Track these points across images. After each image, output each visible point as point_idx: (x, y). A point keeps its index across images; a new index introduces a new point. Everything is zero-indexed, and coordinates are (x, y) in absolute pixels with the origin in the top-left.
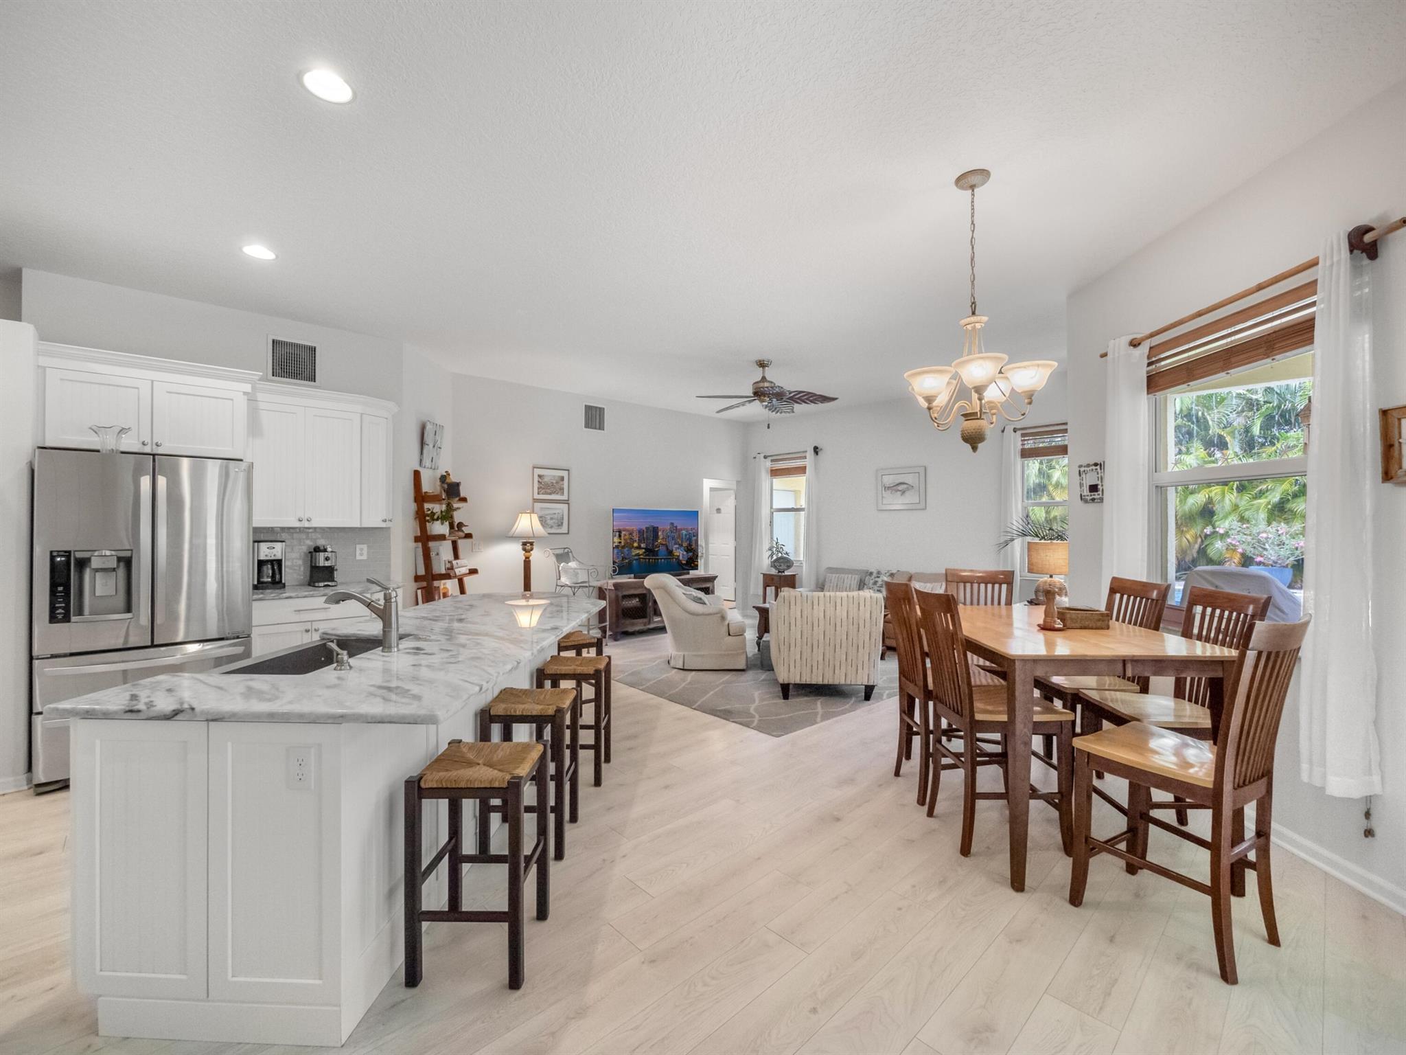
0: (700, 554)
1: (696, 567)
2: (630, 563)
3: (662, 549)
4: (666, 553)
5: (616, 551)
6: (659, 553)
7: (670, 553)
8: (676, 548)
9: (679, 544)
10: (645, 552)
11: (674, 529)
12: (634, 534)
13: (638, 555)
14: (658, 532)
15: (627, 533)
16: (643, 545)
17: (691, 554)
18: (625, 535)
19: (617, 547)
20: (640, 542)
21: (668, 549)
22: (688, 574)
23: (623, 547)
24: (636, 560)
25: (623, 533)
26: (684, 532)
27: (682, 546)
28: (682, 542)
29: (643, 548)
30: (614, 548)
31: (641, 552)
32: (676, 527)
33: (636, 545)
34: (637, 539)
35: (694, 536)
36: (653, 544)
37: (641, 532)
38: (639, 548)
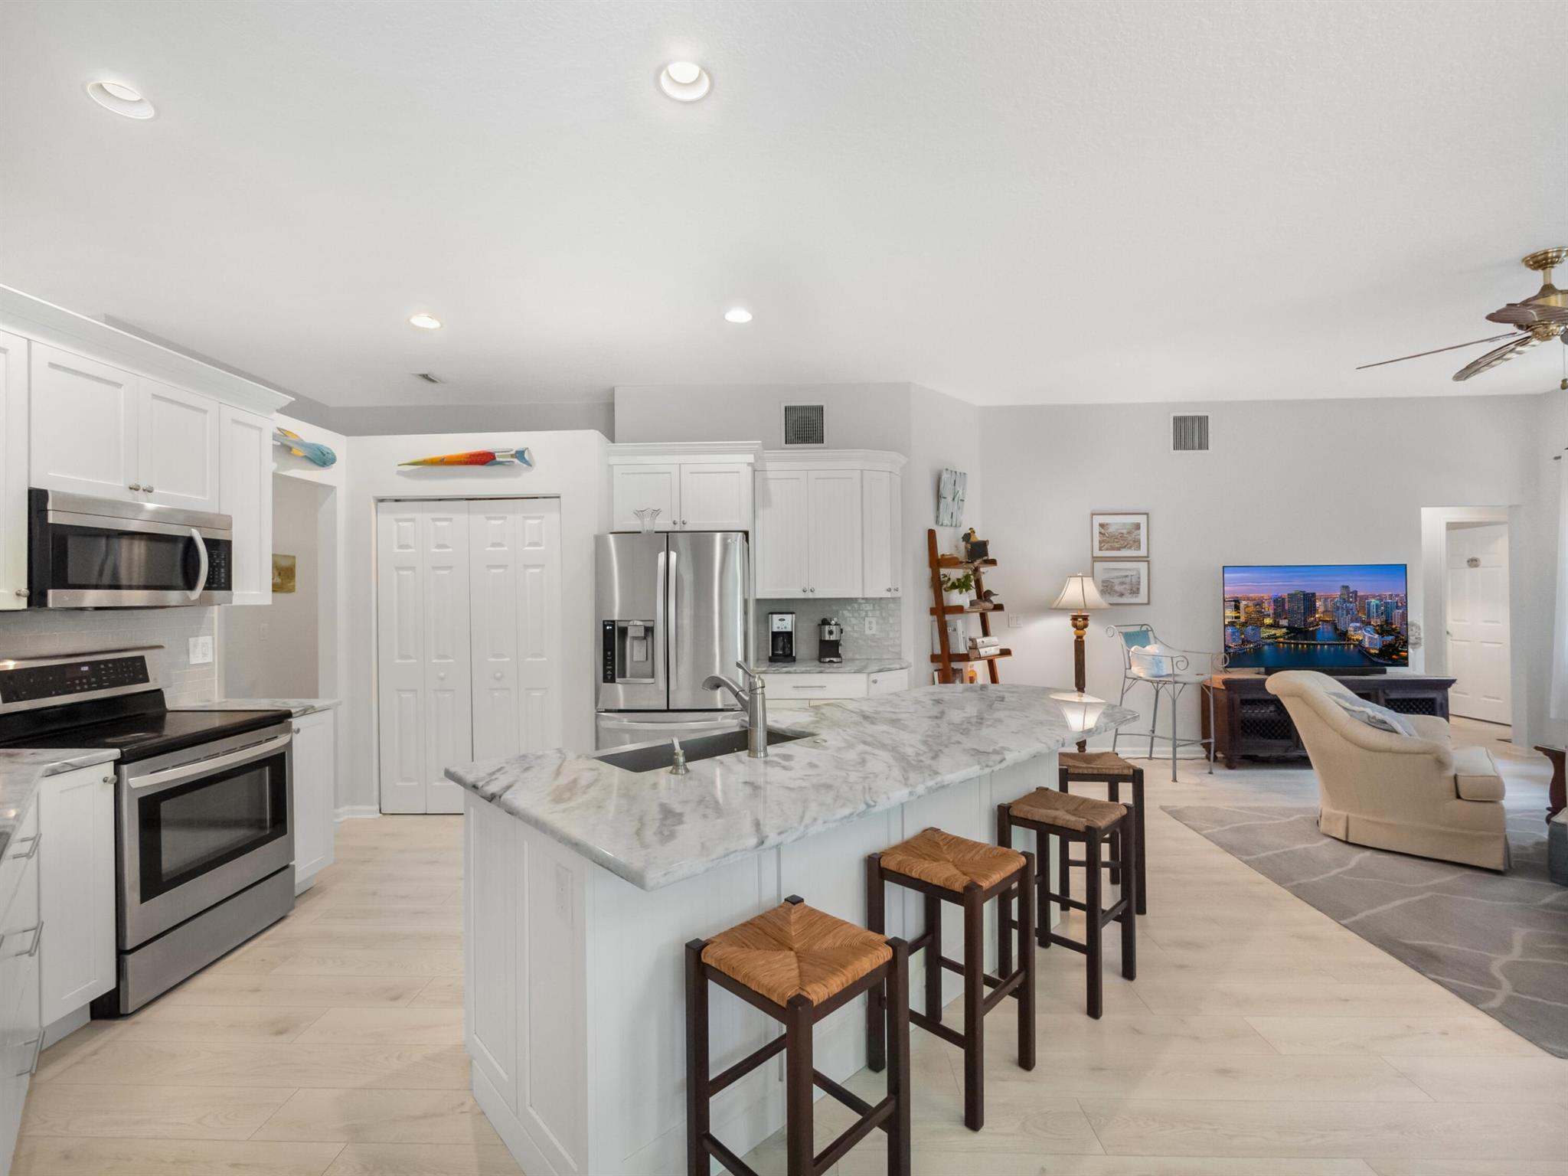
0: (1411, 639)
1: (1404, 662)
2: (1258, 650)
3: (1324, 630)
4: (1332, 635)
5: (1229, 630)
6: (1319, 636)
7: (1343, 635)
8: (1356, 629)
9: (1362, 622)
10: (1287, 633)
11: (1349, 594)
12: (1266, 605)
13: (1274, 637)
14: (1315, 602)
15: (1251, 604)
16: (1284, 622)
17: (1389, 639)
18: (1247, 606)
19: (1232, 624)
20: (1277, 615)
21: (1336, 629)
22: (1384, 672)
23: (1244, 624)
24: (1269, 644)
25: (1243, 603)
26: (1374, 602)
27: (1369, 623)
28: (1369, 616)
29: (1285, 627)
30: (1225, 626)
31: (1279, 632)
32: (1355, 592)
33: (1268, 621)
34: (1271, 612)
35: (1398, 607)
36: (1305, 621)
37: (1278, 602)
38: (1275, 625)
